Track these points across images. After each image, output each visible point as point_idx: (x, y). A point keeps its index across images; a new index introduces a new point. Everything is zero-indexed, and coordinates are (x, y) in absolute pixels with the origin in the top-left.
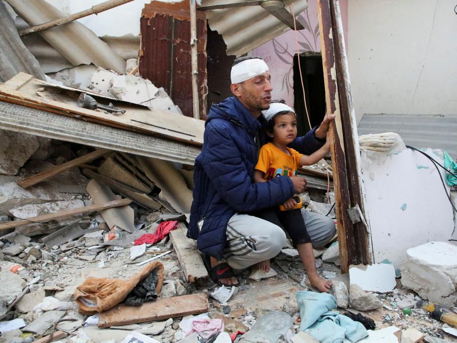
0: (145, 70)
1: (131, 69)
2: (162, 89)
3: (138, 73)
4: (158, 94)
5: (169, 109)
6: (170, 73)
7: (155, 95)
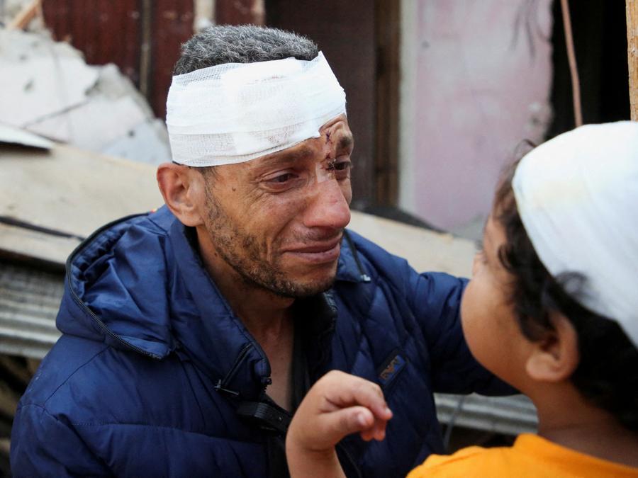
0: (63, 11)
1: (19, 8)
2: (111, 70)
3: (38, 23)
4: (95, 88)
5: (131, 134)
6: (140, 20)
7: (88, 93)
